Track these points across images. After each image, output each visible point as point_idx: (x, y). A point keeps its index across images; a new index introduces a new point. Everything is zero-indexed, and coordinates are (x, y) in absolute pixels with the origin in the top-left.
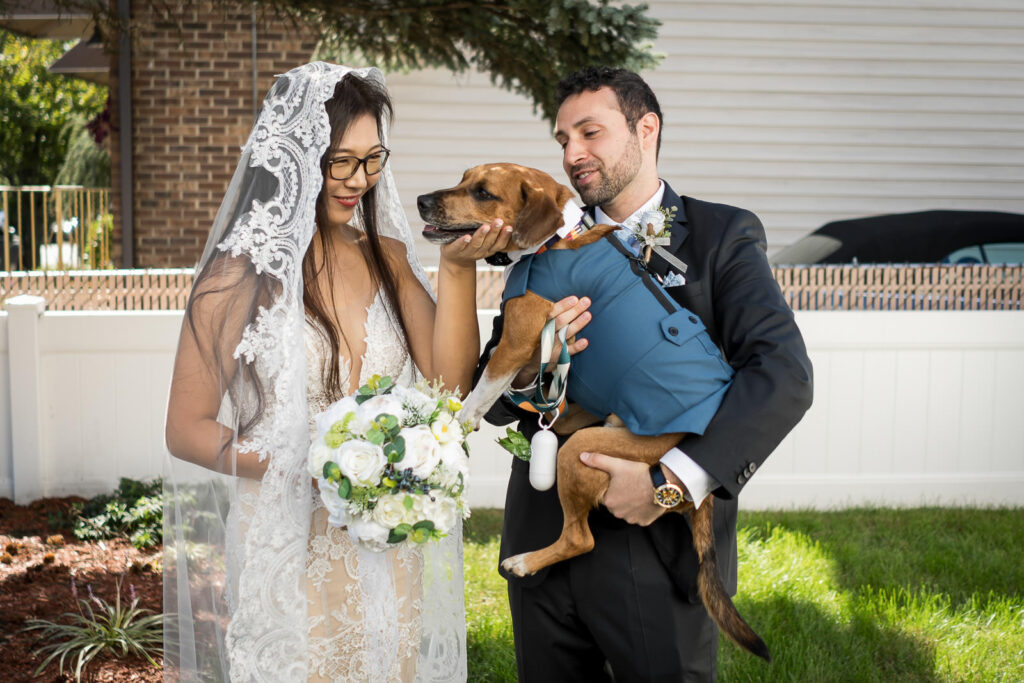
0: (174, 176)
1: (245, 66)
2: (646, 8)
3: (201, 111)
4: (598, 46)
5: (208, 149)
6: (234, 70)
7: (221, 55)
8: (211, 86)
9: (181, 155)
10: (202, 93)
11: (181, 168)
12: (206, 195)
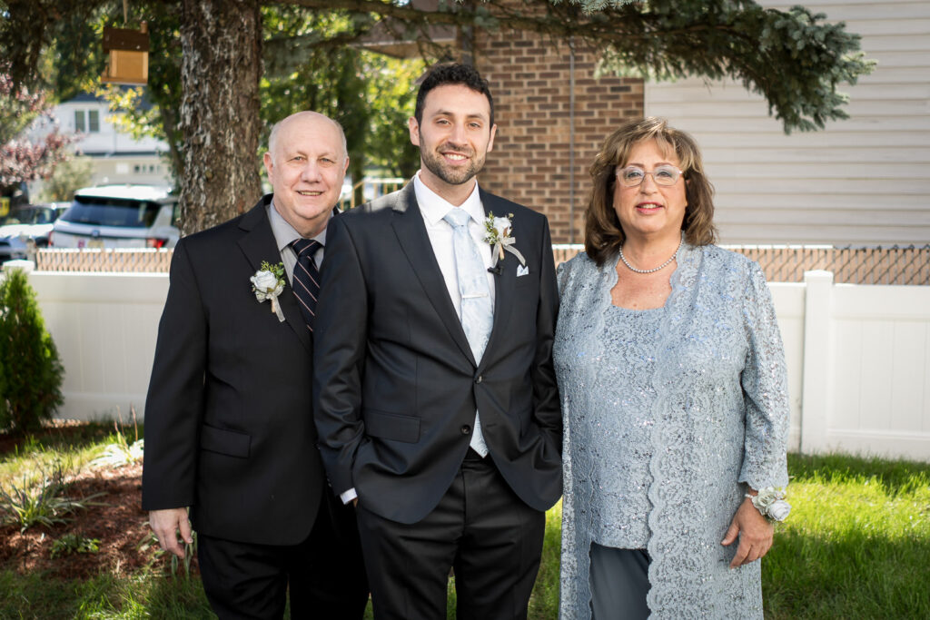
0: (505, 170)
1: (565, 76)
2: (843, 26)
3: (528, 115)
4: (809, 58)
5: (533, 146)
6: (556, 79)
7: (544, 67)
8: (536, 94)
9: (511, 151)
10: (530, 99)
11: (511, 162)
12: (530, 185)
